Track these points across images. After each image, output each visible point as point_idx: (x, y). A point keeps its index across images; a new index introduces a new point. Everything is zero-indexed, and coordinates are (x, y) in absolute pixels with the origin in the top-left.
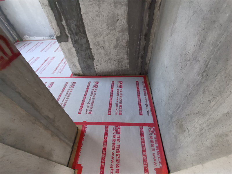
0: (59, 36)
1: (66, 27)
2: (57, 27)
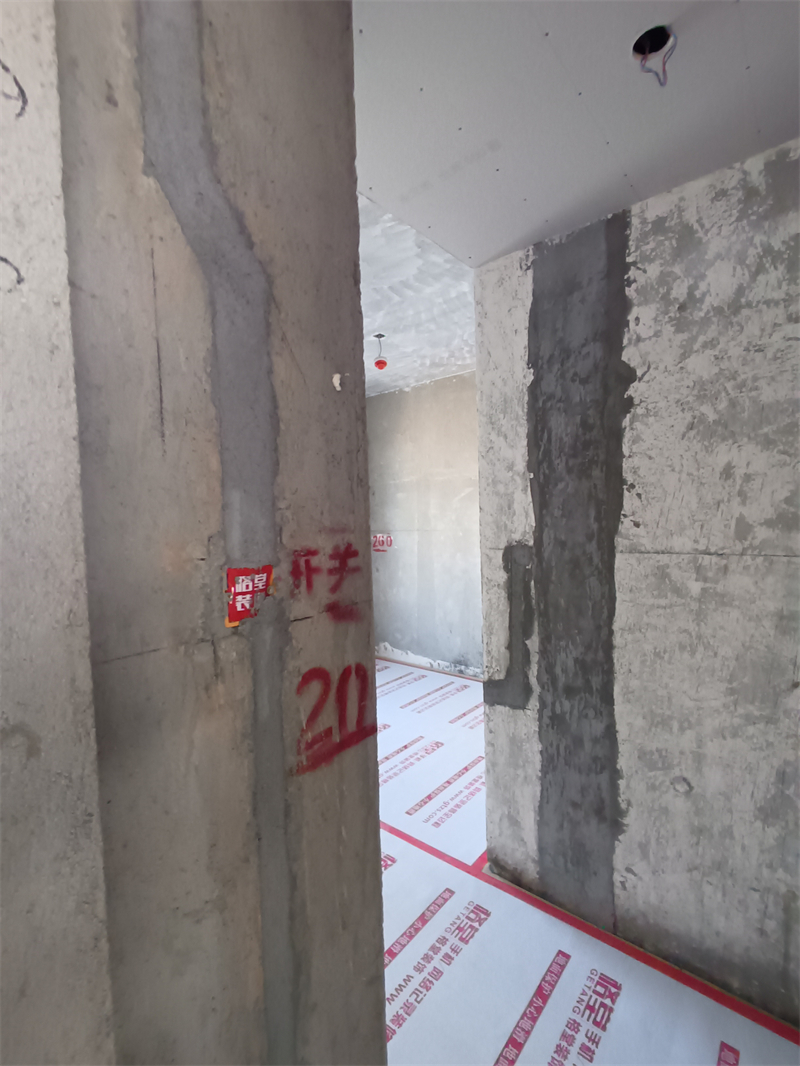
0: (500, 680)
1: (535, 658)
2: (503, 649)
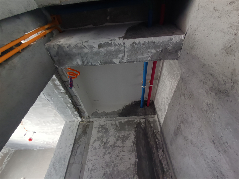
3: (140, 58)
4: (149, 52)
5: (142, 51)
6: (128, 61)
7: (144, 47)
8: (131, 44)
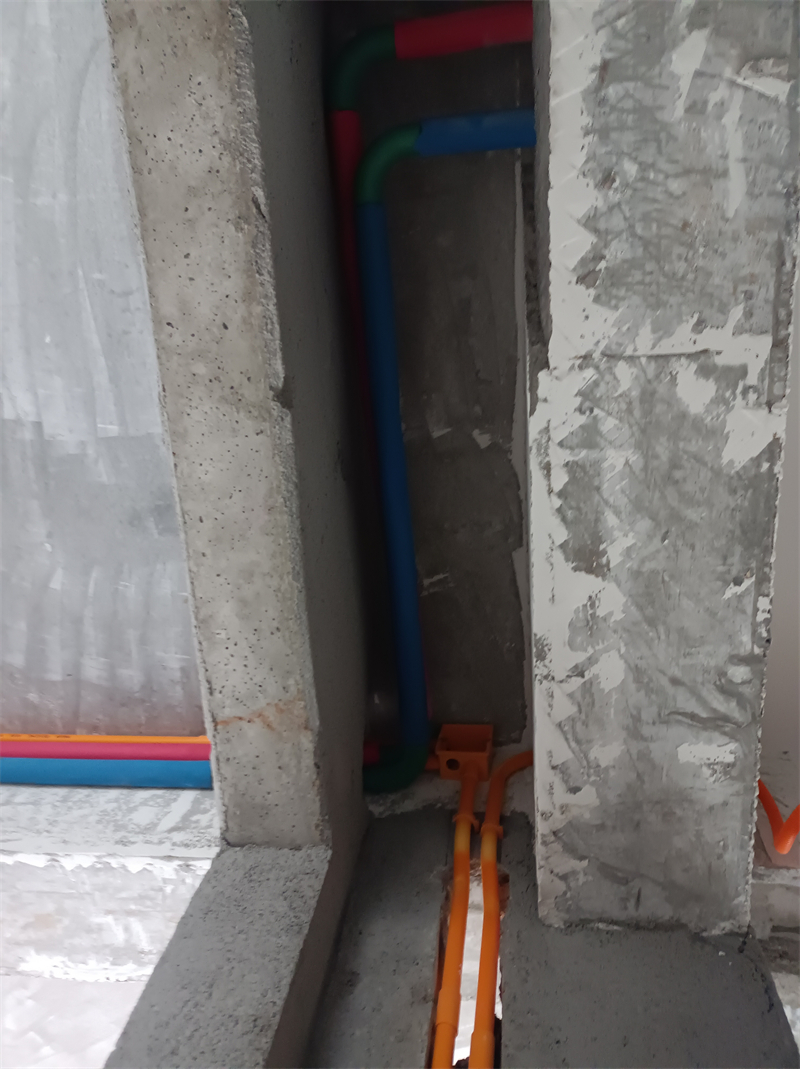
3: (751, 195)
4: (696, 108)
5: (675, 186)
6: (769, 322)
7: (631, 169)
8: (597, 299)
